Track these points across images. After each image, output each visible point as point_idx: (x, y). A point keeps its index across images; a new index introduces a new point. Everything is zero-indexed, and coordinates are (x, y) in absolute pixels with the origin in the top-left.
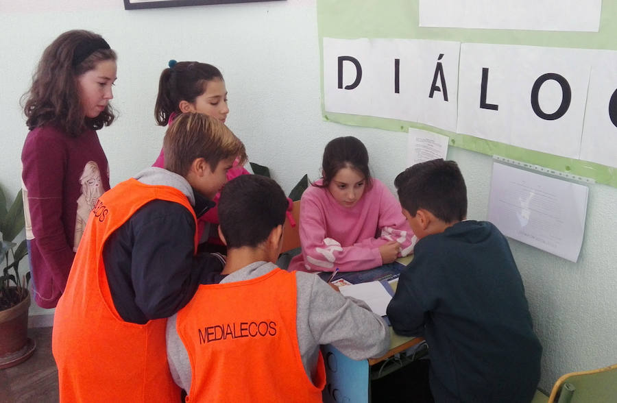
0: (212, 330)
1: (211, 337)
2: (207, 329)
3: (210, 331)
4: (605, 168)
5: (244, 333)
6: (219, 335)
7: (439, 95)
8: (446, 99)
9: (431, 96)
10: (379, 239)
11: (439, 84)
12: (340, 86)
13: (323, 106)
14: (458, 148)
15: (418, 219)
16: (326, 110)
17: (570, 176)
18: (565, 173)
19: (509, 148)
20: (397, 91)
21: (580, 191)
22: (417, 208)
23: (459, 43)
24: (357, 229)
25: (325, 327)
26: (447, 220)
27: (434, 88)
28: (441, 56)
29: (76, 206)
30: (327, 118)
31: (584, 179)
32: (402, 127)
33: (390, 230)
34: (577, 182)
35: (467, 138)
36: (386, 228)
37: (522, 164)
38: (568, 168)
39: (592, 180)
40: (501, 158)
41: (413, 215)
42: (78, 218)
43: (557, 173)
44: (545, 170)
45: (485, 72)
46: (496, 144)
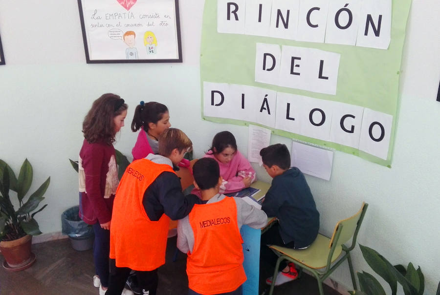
0: (206, 222)
1: (205, 225)
2: (203, 222)
3: (205, 223)
4: (340, 145)
5: (219, 222)
6: (209, 224)
7: (265, 112)
8: (269, 113)
9: (261, 111)
10: (238, 177)
11: (265, 106)
12: (213, 104)
13: (202, 113)
14: (276, 135)
15: (272, 169)
16: (204, 115)
17: (326, 148)
18: (324, 147)
19: (300, 136)
20: (243, 107)
21: (330, 153)
22: (272, 165)
23: (276, 91)
24: (229, 173)
25: (247, 218)
26: (284, 168)
27: (262, 108)
28: (266, 95)
29: (105, 177)
30: (205, 119)
31: (331, 149)
32: (245, 124)
33: (244, 172)
34: (329, 150)
35: (279, 131)
36: (241, 171)
37: (306, 142)
38: (325, 145)
39: (335, 149)
40: (296, 140)
41: (270, 167)
42: (107, 182)
43: (321, 146)
44: (316, 145)
45: (288, 105)
46: (294, 134)
